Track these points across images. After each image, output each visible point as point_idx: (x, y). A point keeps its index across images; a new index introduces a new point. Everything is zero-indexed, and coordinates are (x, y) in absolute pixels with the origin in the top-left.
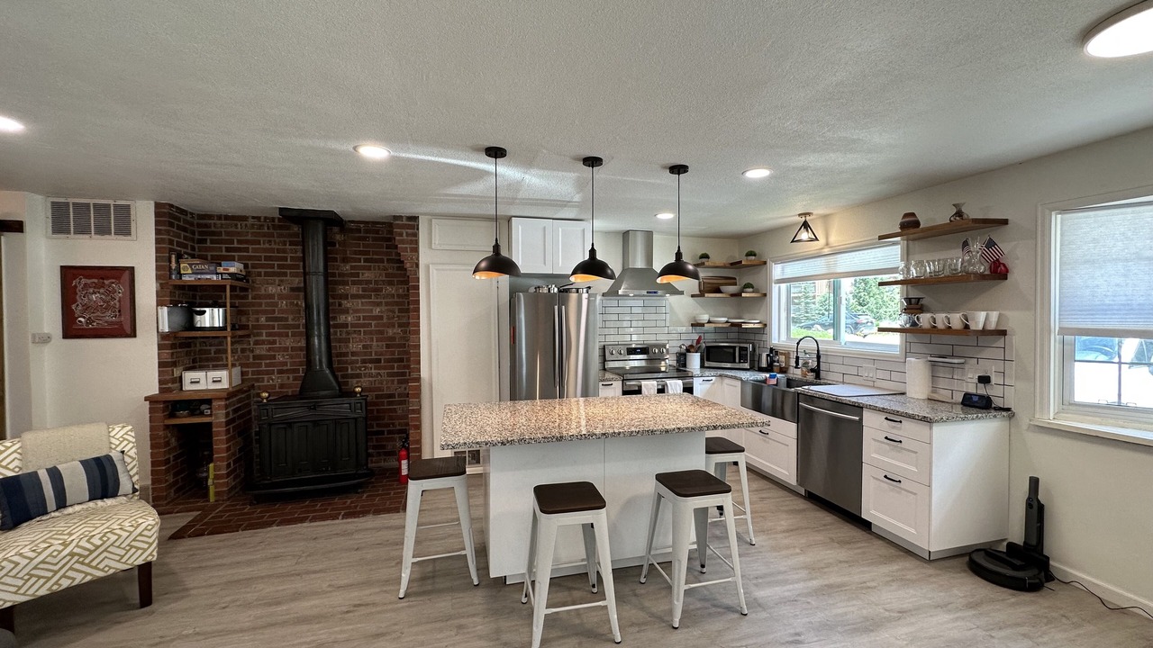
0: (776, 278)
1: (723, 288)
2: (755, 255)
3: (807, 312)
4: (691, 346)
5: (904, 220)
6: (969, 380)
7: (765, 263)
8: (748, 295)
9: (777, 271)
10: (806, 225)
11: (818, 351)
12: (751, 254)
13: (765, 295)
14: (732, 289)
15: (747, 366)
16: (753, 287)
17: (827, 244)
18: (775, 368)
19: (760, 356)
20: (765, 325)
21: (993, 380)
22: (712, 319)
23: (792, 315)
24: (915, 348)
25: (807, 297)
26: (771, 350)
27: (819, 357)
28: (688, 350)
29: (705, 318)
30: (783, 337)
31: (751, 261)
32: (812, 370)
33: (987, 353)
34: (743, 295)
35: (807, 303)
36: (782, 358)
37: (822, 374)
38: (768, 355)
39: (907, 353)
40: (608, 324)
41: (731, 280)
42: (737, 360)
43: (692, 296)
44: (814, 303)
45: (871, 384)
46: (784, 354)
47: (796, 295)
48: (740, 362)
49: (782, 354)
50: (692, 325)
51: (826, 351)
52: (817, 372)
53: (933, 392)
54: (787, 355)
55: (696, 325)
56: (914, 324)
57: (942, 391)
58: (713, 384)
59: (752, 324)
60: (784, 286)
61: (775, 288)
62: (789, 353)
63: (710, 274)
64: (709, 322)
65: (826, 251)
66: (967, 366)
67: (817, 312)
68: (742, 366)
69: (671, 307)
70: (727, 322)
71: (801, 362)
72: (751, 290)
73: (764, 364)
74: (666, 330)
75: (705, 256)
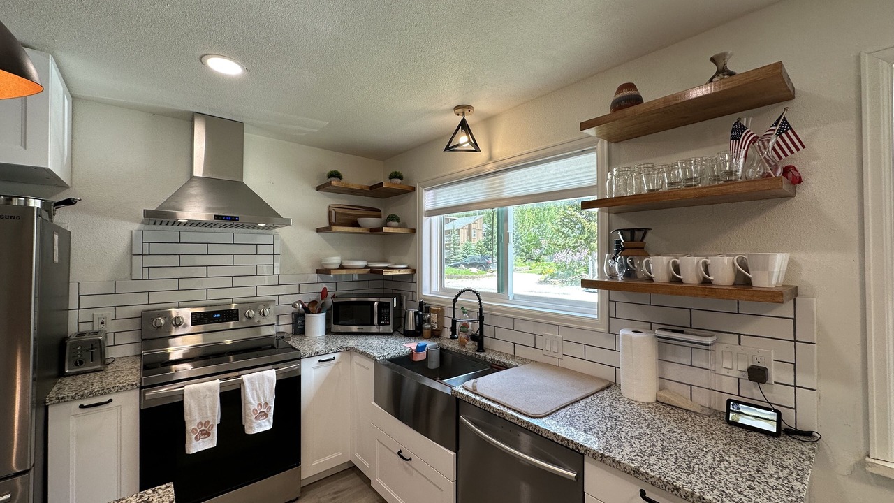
0: (426, 209)
1: (361, 221)
2: (401, 177)
3: (455, 255)
4: (313, 303)
5: (618, 96)
6: (724, 372)
7: (414, 189)
8: (390, 230)
9: (429, 199)
10: (464, 126)
11: (481, 310)
12: (396, 175)
13: (414, 231)
14: (372, 222)
15: (389, 328)
16: (398, 221)
17: (491, 158)
18: (426, 333)
19: (407, 314)
20: (414, 271)
21: (774, 376)
22: (345, 263)
23: (445, 257)
24: (622, 311)
25: (455, 244)
26: (421, 304)
27: (481, 319)
28: (307, 310)
29: (335, 261)
30: (436, 287)
31: (395, 184)
32: (473, 337)
33: (759, 326)
34: (385, 229)
35: (455, 249)
36: (434, 317)
37: (487, 342)
38: (416, 313)
39: (611, 316)
40: (154, 273)
41: (374, 212)
42: (376, 322)
43: (319, 230)
44: (459, 249)
45: (555, 362)
46: (436, 312)
47: (448, 242)
48: (380, 324)
49: (434, 311)
50: (318, 272)
51: (491, 310)
52: (478, 339)
53: (661, 389)
54: (440, 313)
55: (323, 271)
56: (630, 274)
57: (673, 386)
58: (338, 363)
59: (398, 269)
60: (436, 219)
61: (426, 222)
62: (442, 310)
63: (346, 202)
64: (341, 267)
65: (490, 168)
66: (720, 348)
67: (461, 255)
68: (382, 329)
69: (283, 245)
70: (366, 267)
71: (458, 325)
72: (396, 223)
73: (411, 326)
74: (274, 280)
75: (335, 175)
